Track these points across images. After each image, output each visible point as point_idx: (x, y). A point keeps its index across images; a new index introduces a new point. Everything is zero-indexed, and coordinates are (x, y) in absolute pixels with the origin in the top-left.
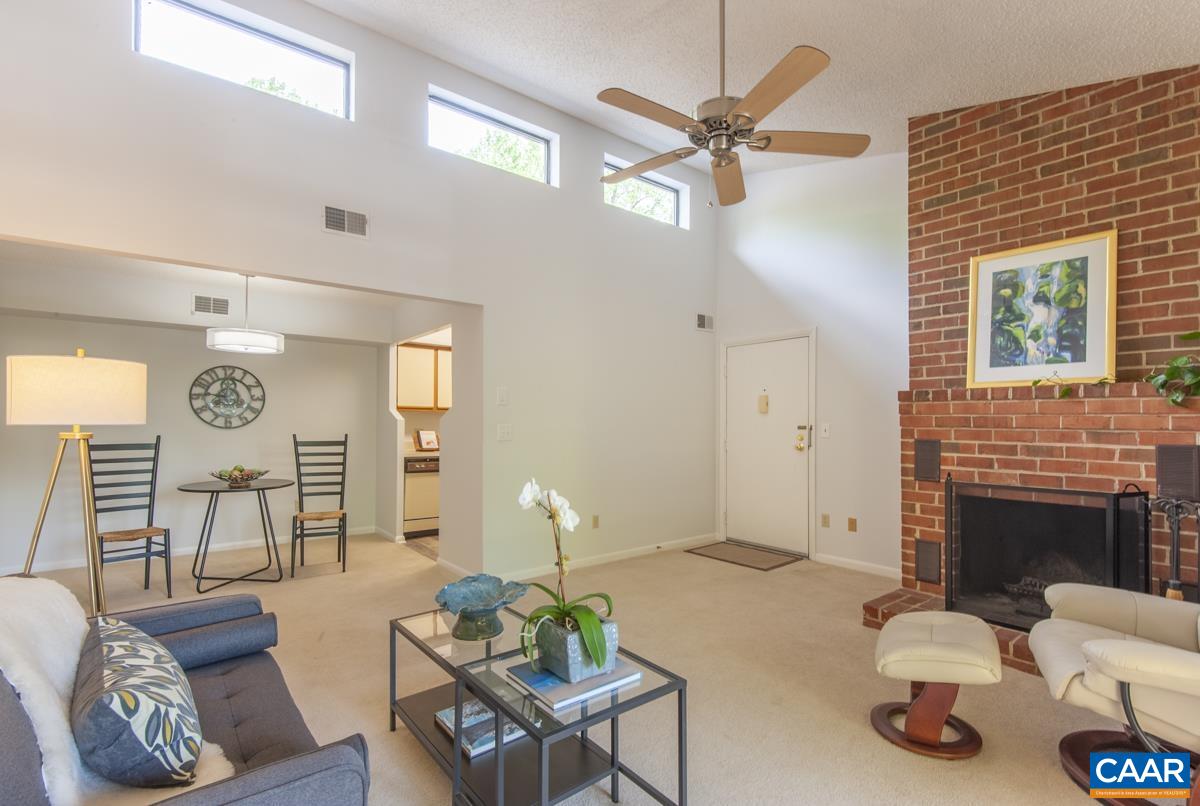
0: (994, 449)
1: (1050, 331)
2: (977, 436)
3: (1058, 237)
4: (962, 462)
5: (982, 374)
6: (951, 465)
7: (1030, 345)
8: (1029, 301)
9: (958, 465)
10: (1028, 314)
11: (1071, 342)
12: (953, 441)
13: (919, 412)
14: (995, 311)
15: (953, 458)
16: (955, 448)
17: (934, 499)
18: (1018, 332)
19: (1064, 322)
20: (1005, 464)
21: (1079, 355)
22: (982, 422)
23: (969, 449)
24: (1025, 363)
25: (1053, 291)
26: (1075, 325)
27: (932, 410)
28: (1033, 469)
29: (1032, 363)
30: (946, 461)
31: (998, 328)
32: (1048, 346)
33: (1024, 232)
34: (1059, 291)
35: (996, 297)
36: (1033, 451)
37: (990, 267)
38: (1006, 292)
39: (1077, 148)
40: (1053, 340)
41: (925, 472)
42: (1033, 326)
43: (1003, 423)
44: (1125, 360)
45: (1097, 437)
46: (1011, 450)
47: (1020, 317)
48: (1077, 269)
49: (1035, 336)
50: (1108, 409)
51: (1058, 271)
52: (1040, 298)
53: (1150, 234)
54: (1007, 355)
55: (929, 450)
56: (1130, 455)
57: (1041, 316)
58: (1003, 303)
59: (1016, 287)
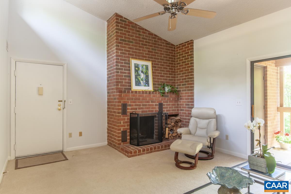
0: (137, 105)
1: (144, 79)
2: (134, 102)
3: (143, 59)
4: (131, 109)
5: (134, 88)
6: (129, 111)
7: (141, 82)
8: (141, 72)
9: (131, 110)
10: (141, 75)
11: (147, 83)
12: (130, 104)
13: (123, 96)
14: (135, 73)
15: (130, 108)
16: (130, 105)
17: (125, 119)
18: (139, 78)
19: (146, 78)
20: (139, 109)
21: (148, 86)
22: (136, 99)
23: (132, 105)
24: (141, 86)
25: (144, 71)
26: (147, 79)
27: (126, 96)
28: (143, 109)
29: (142, 86)
30: (128, 109)
31: (136, 78)
32: (144, 83)
33: (139, 56)
34: (145, 71)
35: (135, 70)
36: (143, 105)
37: (134, 62)
38: (137, 69)
39: (146, 42)
40: (145, 81)
41: (124, 112)
42: (141, 78)
43: (139, 99)
44: (154, 87)
45: (152, 102)
46: (140, 105)
47: (139, 75)
48: (147, 67)
49: (142, 80)
50: (154, 96)
51: (144, 67)
52: (142, 72)
53: (155, 64)
54: (138, 83)
55: (124, 106)
56: (156, 105)
57: (142, 76)
58: (136, 71)
59: (138, 68)
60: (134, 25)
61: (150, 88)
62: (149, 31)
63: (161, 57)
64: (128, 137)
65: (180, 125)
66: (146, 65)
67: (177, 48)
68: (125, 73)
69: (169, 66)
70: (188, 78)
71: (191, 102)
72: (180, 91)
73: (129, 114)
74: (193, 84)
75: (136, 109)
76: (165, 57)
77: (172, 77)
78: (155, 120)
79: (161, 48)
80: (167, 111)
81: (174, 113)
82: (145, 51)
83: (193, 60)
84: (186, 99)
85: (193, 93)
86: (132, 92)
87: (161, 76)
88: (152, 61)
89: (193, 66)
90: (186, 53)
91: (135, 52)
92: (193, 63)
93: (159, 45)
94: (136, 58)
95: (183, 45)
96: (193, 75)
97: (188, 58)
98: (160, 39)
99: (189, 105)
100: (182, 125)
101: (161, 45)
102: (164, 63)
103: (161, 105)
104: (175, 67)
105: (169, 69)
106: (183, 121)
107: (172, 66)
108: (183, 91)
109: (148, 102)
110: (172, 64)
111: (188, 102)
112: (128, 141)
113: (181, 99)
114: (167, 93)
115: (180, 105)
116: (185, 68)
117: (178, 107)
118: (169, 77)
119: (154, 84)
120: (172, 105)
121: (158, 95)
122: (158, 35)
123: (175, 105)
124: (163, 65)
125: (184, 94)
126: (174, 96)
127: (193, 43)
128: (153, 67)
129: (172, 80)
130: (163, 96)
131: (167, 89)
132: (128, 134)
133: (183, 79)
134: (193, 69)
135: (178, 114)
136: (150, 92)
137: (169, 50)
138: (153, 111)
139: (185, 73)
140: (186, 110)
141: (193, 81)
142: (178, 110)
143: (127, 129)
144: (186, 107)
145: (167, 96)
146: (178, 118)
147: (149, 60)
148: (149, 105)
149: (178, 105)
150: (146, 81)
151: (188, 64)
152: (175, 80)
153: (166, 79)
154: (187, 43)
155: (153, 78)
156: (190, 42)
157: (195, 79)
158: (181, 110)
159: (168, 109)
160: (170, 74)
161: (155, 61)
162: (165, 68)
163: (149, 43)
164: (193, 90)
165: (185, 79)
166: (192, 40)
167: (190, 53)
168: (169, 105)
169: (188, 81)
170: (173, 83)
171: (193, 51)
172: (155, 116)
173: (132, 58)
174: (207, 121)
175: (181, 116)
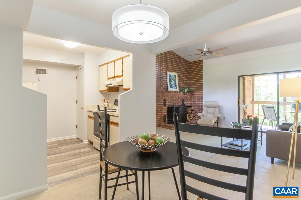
2: (170, 98)
3: (173, 72)
5: (170, 90)
6: (167, 103)
7: (173, 85)
8: (172, 80)
12: (167, 99)
17: (165, 108)
18: (172, 84)
19: (175, 83)
21: (176, 88)
22: (170, 96)
23: (169, 100)
25: (174, 79)
27: (166, 94)
29: (173, 88)
31: (170, 83)
33: (171, 70)
36: (174, 100)
37: (169, 73)
38: (170, 78)
39: (175, 61)
41: (165, 105)
42: (173, 83)
43: (172, 97)
44: (179, 89)
45: (179, 98)
46: (172, 100)
47: (172, 82)
50: (180, 95)
51: (174, 76)
52: (173, 79)
53: (179, 74)
54: (171, 87)
55: (165, 101)
56: (180, 100)
57: (173, 82)
58: (170, 79)
59: (171, 77)
61: (177, 90)
62: (176, 54)
63: (182, 69)
64: (167, 120)
65: (193, 113)
66: (175, 75)
67: (191, 64)
68: (164, 80)
69: (186, 75)
70: (199, 83)
71: (201, 98)
72: (193, 91)
73: (167, 105)
74: (202, 87)
75: (170, 102)
76: (184, 70)
77: (188, 82)
78: (179, 109)
79: (182, 64)
80: (186, 103)
81: (190, 105)
82: (174, 66)
83: (202, 72)
84: (198, 96)
85: (202, 93)
86: (169, 92)
87: (182, 82)
88: (178, 72)
89: (202, 76)
90: (198, 68)
91: (169, 67)
92: (202, 74)
93: (181, 62)
94: (169, 71)
95: (195, 62)
96: (202, 81)
97: (199, 71)
98: (182, 58)
99: (200, 100)
100: (194, 113)
101: (182, 62)
102: (184, 73)
103: (183, 100)
104: (189, 76)
105: (187, 77)
106: (195, 110)
107: (188, 76)
108: (195, 91)
109: (177, 98)
110: (188, 74)
111: (199, 98)
112: (167, 122)
113: (194, 96)
114: (186, 92)
115: (193, 100)
116: (197, 77)
117: (192, 102)
118: (186, 82)
119: (179, 87)
120: (189, 100)
121: (182, 94)
122: (181, 56)
123: (190, 100)
124: (183, 75)
125: (196, 93)
126: (190, 94)
127: (202, 62)
128: (178, 76)
129: (188, 84)
130: (184, 94)
131: (186, 90)
132: (167, 117)
133: (195, 84)
134: (202, 78)
135: (192, 106)
136: (178, 92)
137: (186, 65)
138: (179, 104)
139: (197, 80)
140: (197, 103)
141: (202, 85)
142: (192, 103)
143: (166, 114)
144: (197, 102)
145: (186, 95)
146: (192, 108)
147: (176, 72)
148: (177, 100)
149: (192, 100)
150: (175, 85)
151: (199, 75)
152: (189, 84)
153: (185, 84)
154: (198, 62)
155: (179, 83)
156: (200, 61)
157: (204, 84)
158: (194, 103)
159: (187, 103)
160: (187, 80)
161: (179, 73)
162: (184, 77)
163: (176, 61)
164: (202, 91)
165: (197, 84)
166: (202, 60)
167: (200, 68)
168: (187, 100)
169: (199, 85)
170: (189, 86)
171: (202, 67)
172: (180, 107)
173: (168, 71)
174: (214, 109)
175: (193, 107)
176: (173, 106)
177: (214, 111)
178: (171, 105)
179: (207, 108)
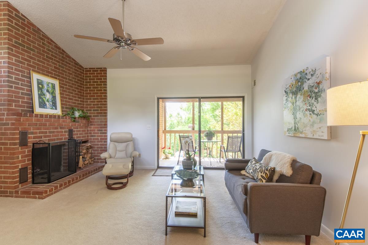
0: (42, 133)
1: (51, 100)
2: (38, 129)
3: (48, 76)
4: (34, 138)
5: (38, 110)
6: (31, 140)
7: (47, 103)
8: (46, 91)
9: (33, 139)
10: (46, 95)
11: (54, 105)
12: (32, 131)
13: (23, 121)
14: (38, 91)
15: (32, 136)
16: (32, 133)
17: (25, 152)
18: (44, 99)
19: (53, 99)
20: (45, 137)
21: (56, 109)
22: (41, 125)
23: (36, 133)
24: (47, 108)
25: (50, 90)
26: (55, 101)
27: (27, 120)
28: (50, 137)
29: (48, 109)
30: (29, 138)
31: (40, 97)
32: (50, 104)
33: (43, 70)
34: (51, 90)
35: (38, 87)
36: (50, 132)
37: (36, 77)
38: (40, 86)
39: (52, 55)
40: (51, 103)
41: (23, 143)
42: (47, 98)
43: (45, 125)
44: (62, 111)
45: (61, 128)
46: (46, 133)
47: (44, 95)
48: (54, 86)
49: (48, 101)
50: (64, 122)
51: (50, 85)
52: (48, 91)
53: (62, 84)
54: (42, 105)
55: (24, 136)
56: (65, 132)
57: (48, 96)
58: (40, 89)
59: (42, 85)
60: (36, 29)
61: (58, 111)
62: (56, 44)
63: (69, 77)
64: (30, 176)
65: (90, 151)
66: (52, 84)
67: (86, 71)
68: (23, 89)
69: (78, 89)
70: (101, 104)
71: (104, 128)
72: (91, 116)
73: (32, 145)
74: (106, 110)
75: (41, 137)
76: (73, 78)
77: (81, 101)
78: (63, 149)
79: (69, 67)
80: (78, 137)
81: (84, 139)
82: (50, 66)
83: (106, 87)
84: (99, 125)
85: (106, 119)
86: (37, 115)
87: (69, 99)
88: (59, 79)
89: (106, 93)
90: (99, 79)
91: (38, 64)
92: (106, 90)
93: (67, 62)
94: (39, 73)
95: (95, 70)
96: (106, 102)
97: (101, 85)
98: (69, 57)
99: (102, 130)
100: (92, 152)
101: (70, 64)
102: (73, 84)
103: (71, 132)
104: (83, 90)
105: (78, 92)
106: (94, 147)
107: (81, 90)
108: (94, 116)
109: (56, 128)
110: (81, 87)
111: (102, 128)
112: (30, 180)
113: (92, 125)
114: (78, 118)
115: (90, 130)
116: (98, 93)
117: (87, 133)
118: (78, 101)
119: (62, 108)
120: (83, 131)
121: (68, 120)
122: (67, 52)
123: (84, 131)
124: (71, 87)
125: (97, 120)
126: (84, 121)
127: (106, 71)
128: (60, 87)
129: (81, 104)
130: (74, 121)
131: (77, 114)
132: (30, 171)
133: (93, 105)
134: (106, 96)
135: (88, 141)
136: (59, 116)
137: (78, 71)
138: (61, 139)
139: (98, 99)
140: (97, 136)
141: (106, 107)
142: (88, 136)
143: (28, 164)
144: (98, 133)
145: (78, 122)
146: (89, 144)
147: (56, 78)
148: (57, 132)
149: (88, 131)
150: (53, 103)
151: (101, 90)
152: (84, 105)
153: (75, 103)
154: (99, 70)
155: (61, 100)
156: (103, 69)
157: (109, 106)
158: (92, 136)
159: (78, 136)
160: (79, 98)
161: (63, 81)
162: (73, 90)
163: (56, 57)
164: (106, 116)
165: (98, 105)
166: (106, 68)
167: (103, 80)
168: (79, 131)
169: (102, 107)
170: (82, 107)
171: (106, 79)
172: (64, 145)
173: (33, 71)
174: (125, 144)
175: (91, 142)
176: (47, 145)
177: (127, 146)
178: (42, 142)
179: (116, 144)
